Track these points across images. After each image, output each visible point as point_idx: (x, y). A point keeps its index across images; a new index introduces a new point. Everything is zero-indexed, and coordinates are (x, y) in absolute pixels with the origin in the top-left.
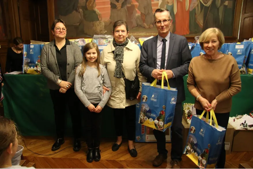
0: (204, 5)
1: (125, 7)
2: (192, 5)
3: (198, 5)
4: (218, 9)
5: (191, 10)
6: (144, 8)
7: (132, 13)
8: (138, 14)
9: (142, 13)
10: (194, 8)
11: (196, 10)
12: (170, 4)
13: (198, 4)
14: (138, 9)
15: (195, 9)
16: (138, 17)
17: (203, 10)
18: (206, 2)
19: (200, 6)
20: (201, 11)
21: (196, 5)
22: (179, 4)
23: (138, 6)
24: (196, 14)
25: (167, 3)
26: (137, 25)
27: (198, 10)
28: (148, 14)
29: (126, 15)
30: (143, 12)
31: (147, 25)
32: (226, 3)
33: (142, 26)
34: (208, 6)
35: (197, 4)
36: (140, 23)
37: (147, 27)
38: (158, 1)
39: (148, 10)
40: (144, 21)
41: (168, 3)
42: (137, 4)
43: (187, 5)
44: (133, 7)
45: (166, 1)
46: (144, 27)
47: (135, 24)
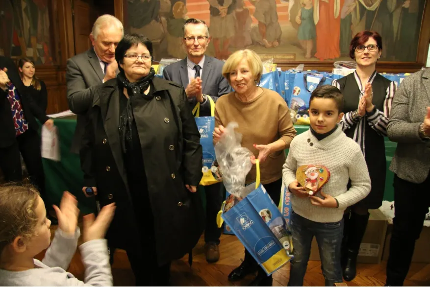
0: (365, 9)
1: (234, 13)
2: (345, 9)
3: (355, 9)
4: (391, 15)
5: (343, 17)
6: (264, 14)
7: (244, 23)
8: (254, 24)
9: (260, 22)
10: (348, 13)
11: (353, 17)
12: (308, 8)
13: (356, 6)
14: (254, 15)
15: (350, 16)
16: (254, 29)
17: (364, 17)
18: (371, 3)
19: (360, 9)
20: (361, 19)
21: (352, 9)
22: (323, 7)
23: (254, 11)
24: (351, 24)
25: (302, 6)
26: (251, 43)
27: (356, 18)
28: (271, 23)
29: (235, 27)
30: (262, 21)
31: (269, 42)
32: (406, 5)
33: (259, 44)
34: (374, 9)
35: (354, 6)
36: (257, 39)
37: (268, 45)
38: (287, 3)
39: (271, 18)
40: (264, 35)
41: (305, 5)
42: (252, 7)
43: (336, 9)
44: (247, 11)
45: (301, 3)
46: (264, 46)
47: (248, 40)
